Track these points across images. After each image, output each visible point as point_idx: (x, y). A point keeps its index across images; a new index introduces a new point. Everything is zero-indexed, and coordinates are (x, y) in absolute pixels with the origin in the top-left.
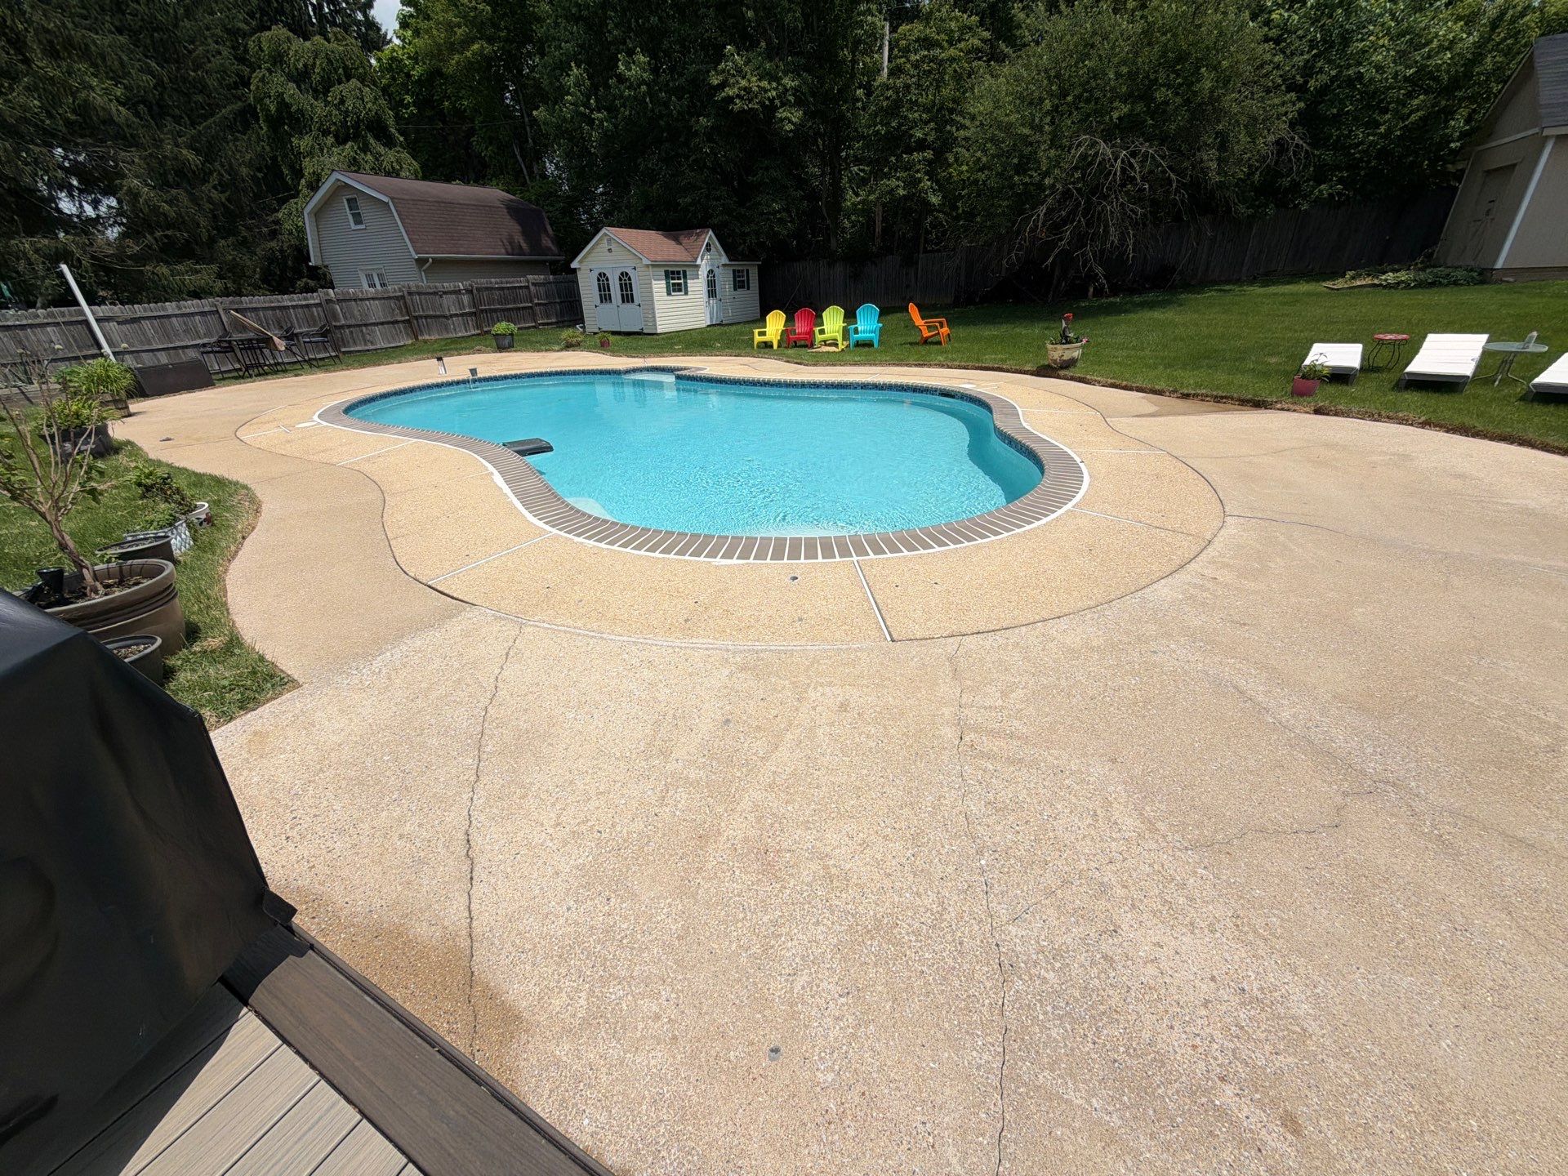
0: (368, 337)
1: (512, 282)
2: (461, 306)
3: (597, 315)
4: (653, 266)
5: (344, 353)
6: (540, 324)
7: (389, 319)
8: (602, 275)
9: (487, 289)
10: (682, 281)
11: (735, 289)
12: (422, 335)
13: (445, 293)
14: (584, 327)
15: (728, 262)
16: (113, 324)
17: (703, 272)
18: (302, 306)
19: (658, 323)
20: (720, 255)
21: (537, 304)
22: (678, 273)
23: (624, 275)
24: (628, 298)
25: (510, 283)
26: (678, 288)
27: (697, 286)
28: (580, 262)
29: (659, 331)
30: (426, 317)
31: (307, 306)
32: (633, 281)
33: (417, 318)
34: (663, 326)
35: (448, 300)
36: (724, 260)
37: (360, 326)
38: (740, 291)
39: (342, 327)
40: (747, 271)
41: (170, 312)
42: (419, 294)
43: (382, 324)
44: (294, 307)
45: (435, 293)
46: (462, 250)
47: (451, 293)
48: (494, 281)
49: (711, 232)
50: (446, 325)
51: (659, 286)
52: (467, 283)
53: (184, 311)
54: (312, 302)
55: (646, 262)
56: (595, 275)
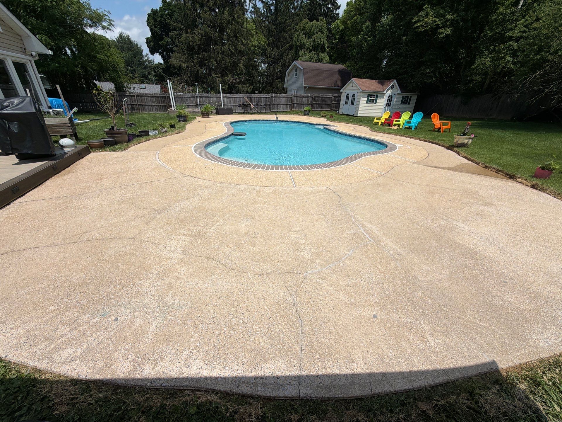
0: (279, 108)
1: (327, 95)
2: (308, 101)
3: (344, 108)
4: (363, 92)
5: (271, 111)
6: (332, 110)
7: (286, 103)
8: (348, 94)
9: (318, 97)
10: (375, 99)
11: (401, 103)
12: (293, 109)
13: (304, 97)
14: (339, 112)
15: (400, 93)
16: (226, 98)
17: (386, 97)
18: (265, 98)
19: (359, 113)
20: (398, 90)
21: (333, 103)
22: (374, 95)
23: (354, 95)
24: (352, 103)
25: (326, 95)
26: (372, 101)
27: (382, 102)
28: (344, 90)
29: (358, 116)
30: (296, 104)
31: (267, 98)
32: (356, 98)
33: (294, 104)
34: (360, 114)
35: (304, 99)
36: (399, 92)
37: (277, 104)
38: (403, 105)
39: (273, 104)
40: (411, 97)
41: (237, 96)
42: (297, 97)
43: (283, 104)
44: (263, 98)
45: (301, 97)
46: (319, 84)
47: (306, 97)
48: (321, 95)
49: (395, 81)
50: (301, 107)
51: (363, 100)
52: (312, 95)
53: (240, 96)
54: (268, 97)
55: (361, 91)
56: (346, 94)
